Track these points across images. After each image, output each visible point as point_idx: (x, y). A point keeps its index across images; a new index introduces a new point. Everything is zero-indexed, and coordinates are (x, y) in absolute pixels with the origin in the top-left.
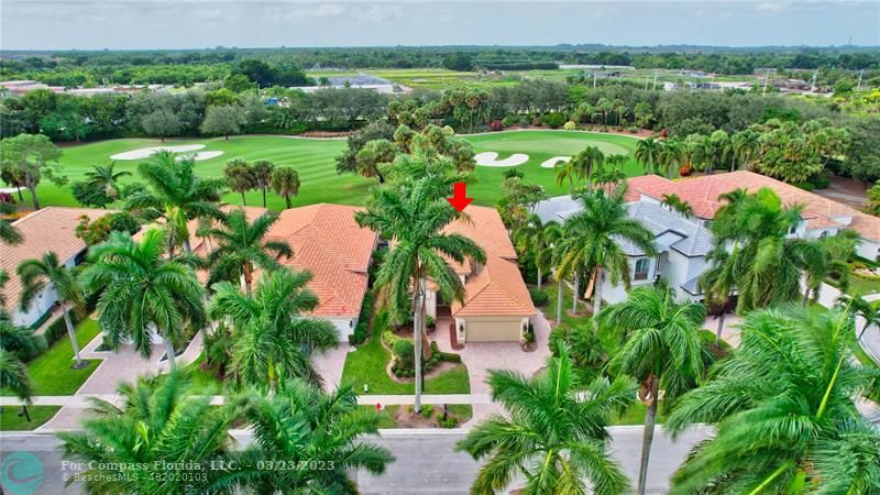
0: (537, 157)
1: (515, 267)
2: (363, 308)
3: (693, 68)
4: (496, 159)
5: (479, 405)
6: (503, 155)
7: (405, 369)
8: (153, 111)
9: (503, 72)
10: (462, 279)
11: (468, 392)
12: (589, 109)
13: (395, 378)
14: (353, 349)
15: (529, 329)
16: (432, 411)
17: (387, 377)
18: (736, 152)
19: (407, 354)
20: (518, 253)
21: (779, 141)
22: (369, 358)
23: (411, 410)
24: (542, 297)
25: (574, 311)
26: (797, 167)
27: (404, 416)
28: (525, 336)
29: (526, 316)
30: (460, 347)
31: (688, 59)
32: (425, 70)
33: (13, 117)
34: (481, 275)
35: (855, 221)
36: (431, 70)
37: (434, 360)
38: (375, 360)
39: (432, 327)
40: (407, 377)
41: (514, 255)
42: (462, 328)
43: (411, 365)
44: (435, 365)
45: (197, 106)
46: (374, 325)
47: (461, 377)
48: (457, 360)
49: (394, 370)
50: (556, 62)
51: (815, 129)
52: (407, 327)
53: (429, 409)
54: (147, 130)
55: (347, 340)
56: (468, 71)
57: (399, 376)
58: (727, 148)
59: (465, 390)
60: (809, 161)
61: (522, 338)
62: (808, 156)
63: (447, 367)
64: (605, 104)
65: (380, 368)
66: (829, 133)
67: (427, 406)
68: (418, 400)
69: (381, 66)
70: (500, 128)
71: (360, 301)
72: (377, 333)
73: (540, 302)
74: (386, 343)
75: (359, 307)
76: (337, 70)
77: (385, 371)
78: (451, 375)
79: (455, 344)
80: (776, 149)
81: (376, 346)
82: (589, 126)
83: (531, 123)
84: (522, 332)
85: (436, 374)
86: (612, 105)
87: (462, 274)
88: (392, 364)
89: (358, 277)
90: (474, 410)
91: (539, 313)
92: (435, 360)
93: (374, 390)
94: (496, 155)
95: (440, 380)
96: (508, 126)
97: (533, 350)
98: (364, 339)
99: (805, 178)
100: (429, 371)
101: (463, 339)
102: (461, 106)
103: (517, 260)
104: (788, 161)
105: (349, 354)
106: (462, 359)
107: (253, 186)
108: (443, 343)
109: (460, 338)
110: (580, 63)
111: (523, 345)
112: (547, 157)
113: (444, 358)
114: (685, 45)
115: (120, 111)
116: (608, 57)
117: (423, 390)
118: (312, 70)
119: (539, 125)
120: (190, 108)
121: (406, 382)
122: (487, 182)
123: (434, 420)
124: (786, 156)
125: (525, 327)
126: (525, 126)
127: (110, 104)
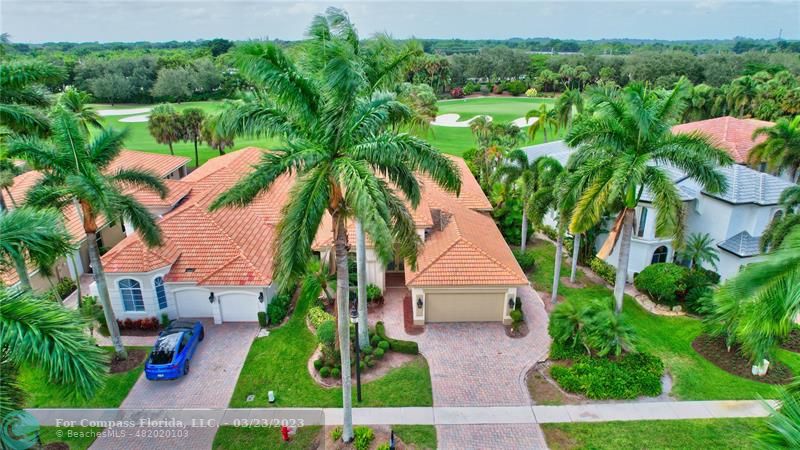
0: (501, 117)
4: (459, 120)
5: (447, 426)
6: (465, 117)
8: (103, 75)
10: (421, 233)
11: (429, 403)
12: (551, 75)
13: (318, 379)
14: (264, 333)
15: (517, 304)
16: (373, 438)
17: (308, 377)
18: (729, 102)
20: (494, 205)
21: (775, 92)
22: (284, 347)
23: (336, 435)
24: (530, 260)
25: (572, 279)
27: (327, 446)
28: (511, 314)
29: (513, 286)
30: (418, 330)
34: (447, 229)
37: (373, 351)
38: (293, 350)
39: (377, 302)
41: (489, 207)
42: (420, 303)
44: (380, 358)
45: (150, 71)
46: (299, 298)
47: (418, 378)
48: (412, 350)
49: (318, 367)
53: (367, 434)
55: (257, 319)
57: (324, 376)
58: (719, 99)
59: (424, 399)
61: (506, 317)
63: (398, 362)
64: (567, 71)
65: (299, 362)
67: (364, 429)
68: (348, 418)
72: (303, 310)
74: (312, 324)
77: (306, 367)
78: (404, 375)
79: (411, 327)
80: (771, 101)
81: (298, 328)
82: (552, 94)
83: (492, 91)
84: (506, 308)
85: (381, 374)
86: (575, 71)
87: (421, 227)
88: (316, 356)
90: (439, 437)
92: (379, 351)
93: (284, 399)
94: (458, 117)
95: (387, 382)
96: (468, 94)
97: (523, 335)
98: (283, 318)
100: (371, 368)
101: (423, 318)
102: (420, 71)
103: (491, 214)
105: (257, 340)
106: (421, 348)
107: (182, 137)
108: (393, 325)
109: (418, 317)
111: (507, 328)
113: (395, 348)
116: (559, 44)
117: (359, 400)
119: (500, 93)
120: (142, 73)
121: (335, 386)
122: (449, 140)
124: (784, 109)
125: (511, 302)
126: (485, 94)
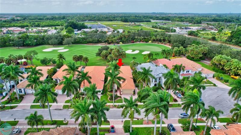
0: (141, 51)
1: (133, 79)
2: (104, 87)
3: (186, 21)
4: (132, 52)
6: (133, 51)
7: (111, 99)
8: (51, 39)
9: (136, 23)
10: (122, 82)
12: (155, 38)
13: (109, 100)
14: (102, 95)
15: (134, 92)
19: (112, 96)
21: (193, 50)
23: (112, 105)
24: (137, 85)
26: (197, 55)
27: (111, 107)
29: (134, 89)
30: (122, 95)
31: (186, 19)
32: (115, 22)
33: (19, 41)
35: (202, 69)
36: (117, 22)
37: (117, 97)
38: (106, 97)
39: (116, 91)
40: (112, 100)
41: (132, 77)
42: (122, 91)
43: (112, 98)
44: (117, 98)
45: (62, 37)
48: (121, 97)
49: (109, 99)
50: (151, 20)
51: (201, 47)
52: (112, 91)
53: (116, 105)
54: (50, 44)
55: (101, 93)
56: (127, 22)
57: (110, 100)
59: (121, 102)
60: (200, 54)
61: (133, 93)
62: (199, 53)
64: (158, 37)
65: (107, 99)
66: (204, 48)
68: (114, 104)
69: (104, 21)
70: (134, 42)
71: (103, 86)
72: (106, 92)
73: (137, 86)
74: (108, 94)
75: (103, 88)
76: (93, 22)
78: (120, 100)
79: (120, 94)
81: (106, 95)
82: (155, 42)
83: (141, 41)
84: (133, 92)
85: (117, 100)
86: (160, 37)
88: (109, 98)
89: (102, 82)
91: (137, 88)
94: (132, 51)
96: (135, 42)
97: (135, 95)
98: (104, 93)
99: (199, 58)
100: (116, 99)
102: (124, 37)
104: (195, 54)
108: (118, 94)
109: (121, 93)
110: (157, 20)
112: (143, 51)
113: (119, 97)
114: (187, 13)
115: (43, 39)
117: (115, 102)
118: (86, 22)
119: (143, 42)
120: (60, 38)
121: (112, 101)
122: (129, 58)
123: (116, 107)
124: (195, 53)
126: (139, 42)
127: (41, 37)
